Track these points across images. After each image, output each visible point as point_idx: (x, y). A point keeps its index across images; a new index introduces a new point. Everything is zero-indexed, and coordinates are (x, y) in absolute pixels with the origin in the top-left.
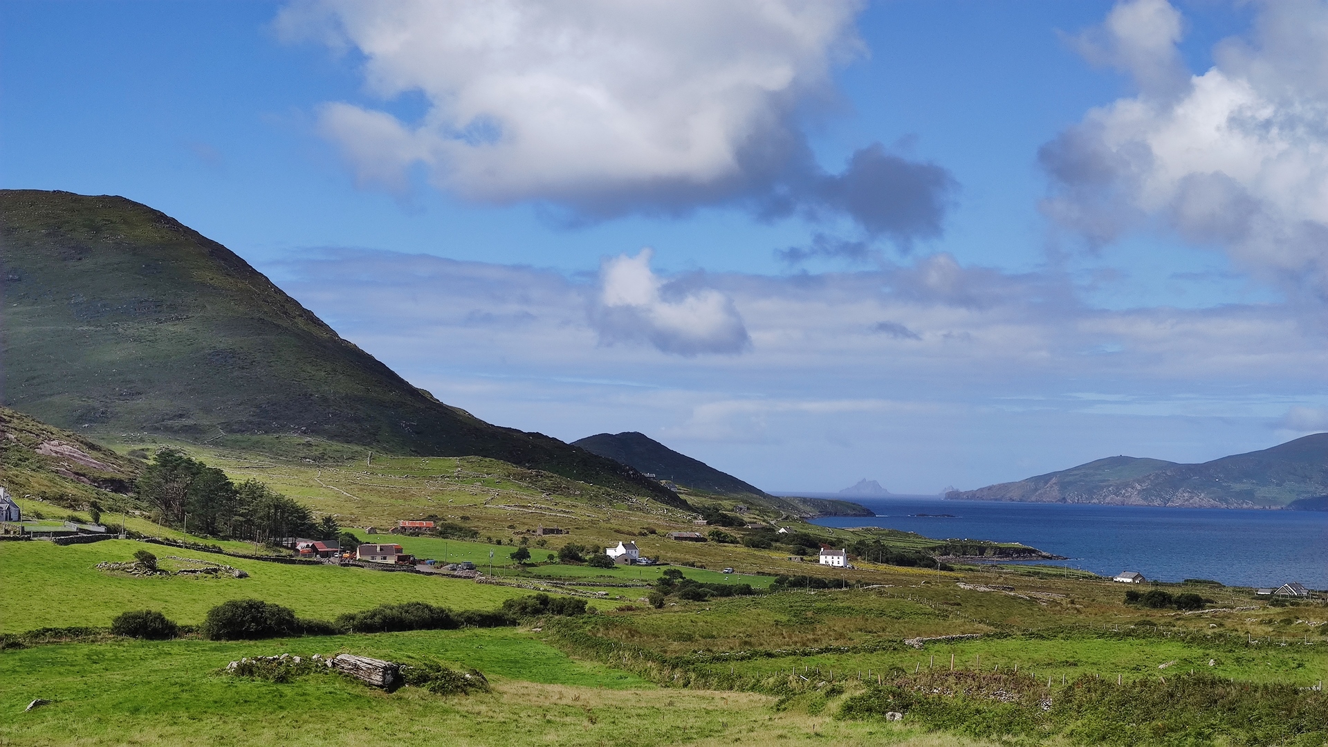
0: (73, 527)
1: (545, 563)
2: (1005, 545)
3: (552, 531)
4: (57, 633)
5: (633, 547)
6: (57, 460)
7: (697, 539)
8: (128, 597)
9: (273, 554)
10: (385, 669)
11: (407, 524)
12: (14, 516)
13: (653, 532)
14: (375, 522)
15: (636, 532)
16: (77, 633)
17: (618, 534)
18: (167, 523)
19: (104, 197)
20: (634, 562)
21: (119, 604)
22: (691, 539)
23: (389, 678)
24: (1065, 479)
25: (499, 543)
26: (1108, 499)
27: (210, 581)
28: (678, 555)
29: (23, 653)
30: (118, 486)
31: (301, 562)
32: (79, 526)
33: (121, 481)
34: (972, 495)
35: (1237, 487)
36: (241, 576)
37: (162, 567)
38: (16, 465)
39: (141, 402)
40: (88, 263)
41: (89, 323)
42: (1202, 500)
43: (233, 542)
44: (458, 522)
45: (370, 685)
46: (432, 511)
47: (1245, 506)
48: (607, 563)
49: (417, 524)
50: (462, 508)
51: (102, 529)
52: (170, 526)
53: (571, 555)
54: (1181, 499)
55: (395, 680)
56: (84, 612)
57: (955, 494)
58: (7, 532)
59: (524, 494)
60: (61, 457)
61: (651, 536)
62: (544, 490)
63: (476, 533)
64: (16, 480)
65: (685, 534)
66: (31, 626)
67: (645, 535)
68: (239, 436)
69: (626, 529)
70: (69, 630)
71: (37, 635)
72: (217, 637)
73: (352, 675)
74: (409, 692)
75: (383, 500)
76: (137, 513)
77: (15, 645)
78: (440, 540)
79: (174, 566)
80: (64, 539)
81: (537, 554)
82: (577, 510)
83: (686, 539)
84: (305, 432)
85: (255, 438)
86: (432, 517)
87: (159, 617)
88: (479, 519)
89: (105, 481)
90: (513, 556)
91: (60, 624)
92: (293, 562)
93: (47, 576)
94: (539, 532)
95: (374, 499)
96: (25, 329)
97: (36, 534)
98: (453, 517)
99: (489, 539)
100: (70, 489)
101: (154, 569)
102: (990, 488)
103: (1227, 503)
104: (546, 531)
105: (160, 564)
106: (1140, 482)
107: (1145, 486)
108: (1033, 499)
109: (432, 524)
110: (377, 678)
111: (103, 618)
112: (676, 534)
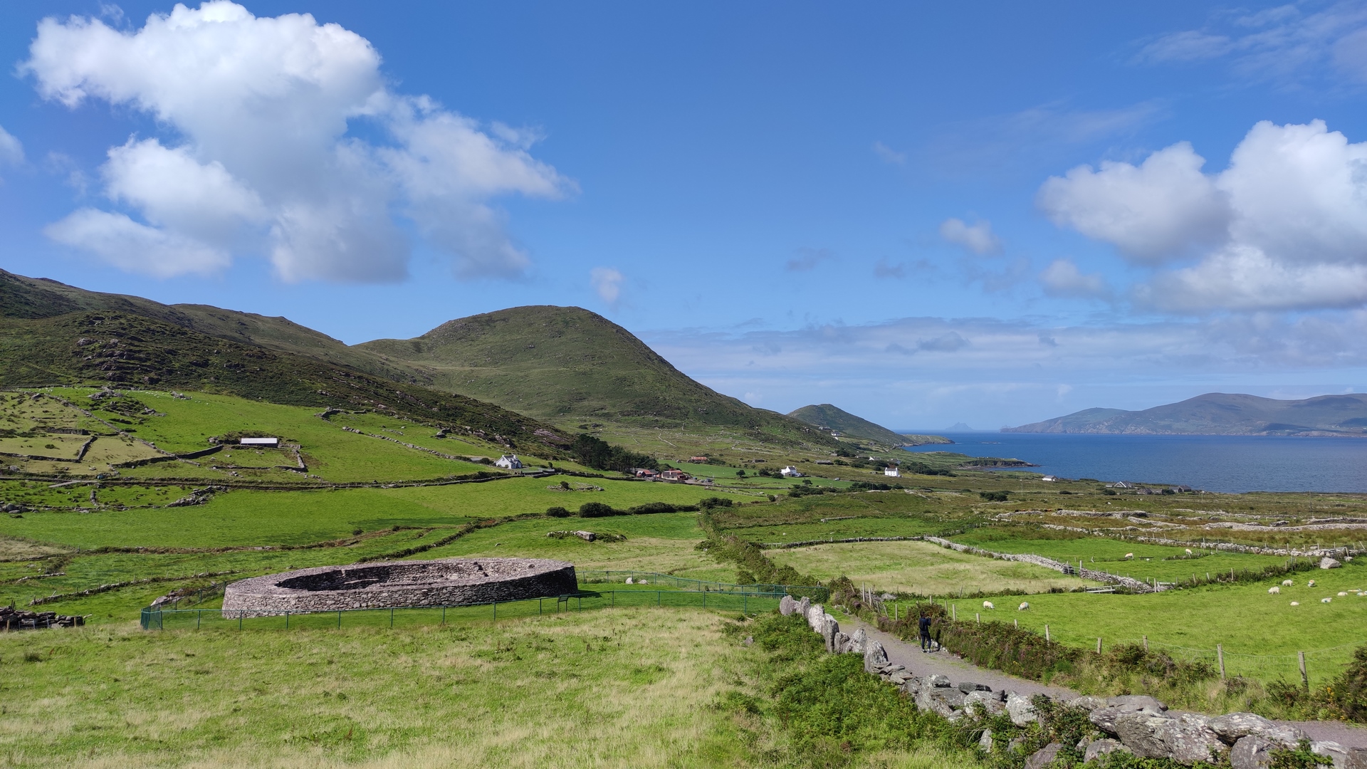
0: (541, 470)
1: (752, 476)
2: (1009, 460)
3: (760, 461)
4: (527, 515)
5: (794, 469)
6: (542, 437)
7: (829, 464)
8: (556, 500)
9: (625, 477)
10: (590, 535)
11: (695, 458)
12: (520, 466)
13: (808, 461)
14: (682, 457)
15: (800, 461)
16: (534, 515)
17: (790, 462)
18: (584, 464)
19: (570, 307)
20: (793, 475)
21: (553, 503)
22: (826, 464)
23: (592, 538)
24: (1066, 420)
25: (734, 467)
26: (1089, 431)
27: (589, 493)
28: (816, 472)
29: (513, 524)
30: (566, 447)
31: (636, 480)
32: (544, 469)
33: (568, 445)
34: (1016, 430)
35: (1162, 423)
36: (601, 490)
37: (572, 487)
38: (525, 440)
39: (585, 403)
40: (563, 339)
41: (564, 367)
42: (1142, 430)
43: (610, 472)
44: (718, 457)
45: (586, 540)
46: (708, 452)
47: (1166, 433)
48: (781, 477)
49: (699, 458)
50: (721, 450)
51: (553, 470)
52: (585, 465)
53: (764, 473)
54: (1130, 430)
55: (593, 538)
56: (539, 507)
57: (1007, 430)
58: (516, 473)
59: (751, 443)
60: (544, 436)
61: (806, 462)
62: (761, 441)
63: (724, 462)
64: (524, 448)
65: (823, 461)
66: (519, 513)
67: (803, 462)
68: (627, 417)
69: (795, 459)
70: (531, 514)
71: (519, 516)
72: (583, 517)
73: (581, 537)
74: (597, 542)
75: (687, 447)
76: (572, 460)
77: (511, 520)
78: (709, 465)
79: (577, 487)
80: (537, 475)
81: (748, 472)
82: (775, 451)
83: (823, 463)
84: (655, 415)
85: (634, 418)
86: (706, 455)
87: (563, 509)
88: (728, 455)
89: (561, 445)
90: (737, 474)
91: (528, 512)
92: (633, 480)
93: (528, 492)
94: (754, 461)
95: (683, 446)
96: (536, 371)
97: (526, 474)
98: (716, 455)
99: (730, 465)
100: (546, 450)
101: (567, 488)
102: (1025, 426)
103: (1156, 432)
104: (756, 461)
105: (570, 486)
106: (1107, 422)
107: (1109, 423)
108: (1048, 431)
109: (706, 458)
110: (588, 538)
111: (544, 509)
112: (818, 461)
